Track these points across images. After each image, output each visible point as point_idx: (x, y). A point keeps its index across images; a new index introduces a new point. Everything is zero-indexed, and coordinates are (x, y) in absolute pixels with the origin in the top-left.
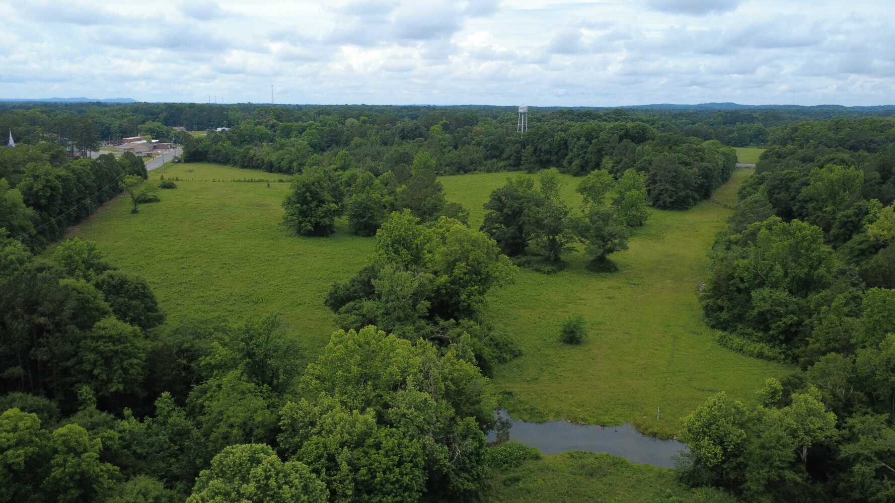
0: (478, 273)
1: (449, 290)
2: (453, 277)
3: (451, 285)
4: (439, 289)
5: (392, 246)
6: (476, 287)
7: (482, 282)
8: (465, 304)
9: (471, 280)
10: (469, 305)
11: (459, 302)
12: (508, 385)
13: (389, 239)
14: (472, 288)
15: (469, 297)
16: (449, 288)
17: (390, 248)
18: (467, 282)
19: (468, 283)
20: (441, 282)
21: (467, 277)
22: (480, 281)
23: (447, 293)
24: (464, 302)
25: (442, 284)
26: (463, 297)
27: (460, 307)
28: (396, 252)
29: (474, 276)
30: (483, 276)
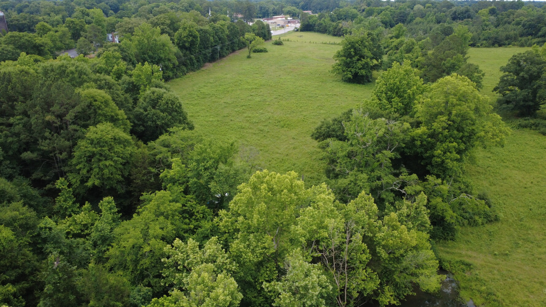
0: (460, 129)
1: (425, 143)
2: (432, 130)
3: (427, 138)
4: (413, 140)
5: (386, 94)
6: (455, 144)
7: (464, 139)
8: (439, 160)
9: (451, 136)
10: (443, 162)
11: (434, 156)
12: (469, 253)
13: (384, 86)
14: (452, 144)
15: (445, 153)
16: (425, 140)
17: (384, 95)
18: (446, 137)
19: (447, 139)
20: (417, 134)
21: (446, 132)
22: (461, 138)
23: (422, 145)
24: (438, 157)
25: (418, 135)
26: (438, 152)
27: (433, 162)
28: (389, 99)
29: (455, 132)
30: (466, 134)
